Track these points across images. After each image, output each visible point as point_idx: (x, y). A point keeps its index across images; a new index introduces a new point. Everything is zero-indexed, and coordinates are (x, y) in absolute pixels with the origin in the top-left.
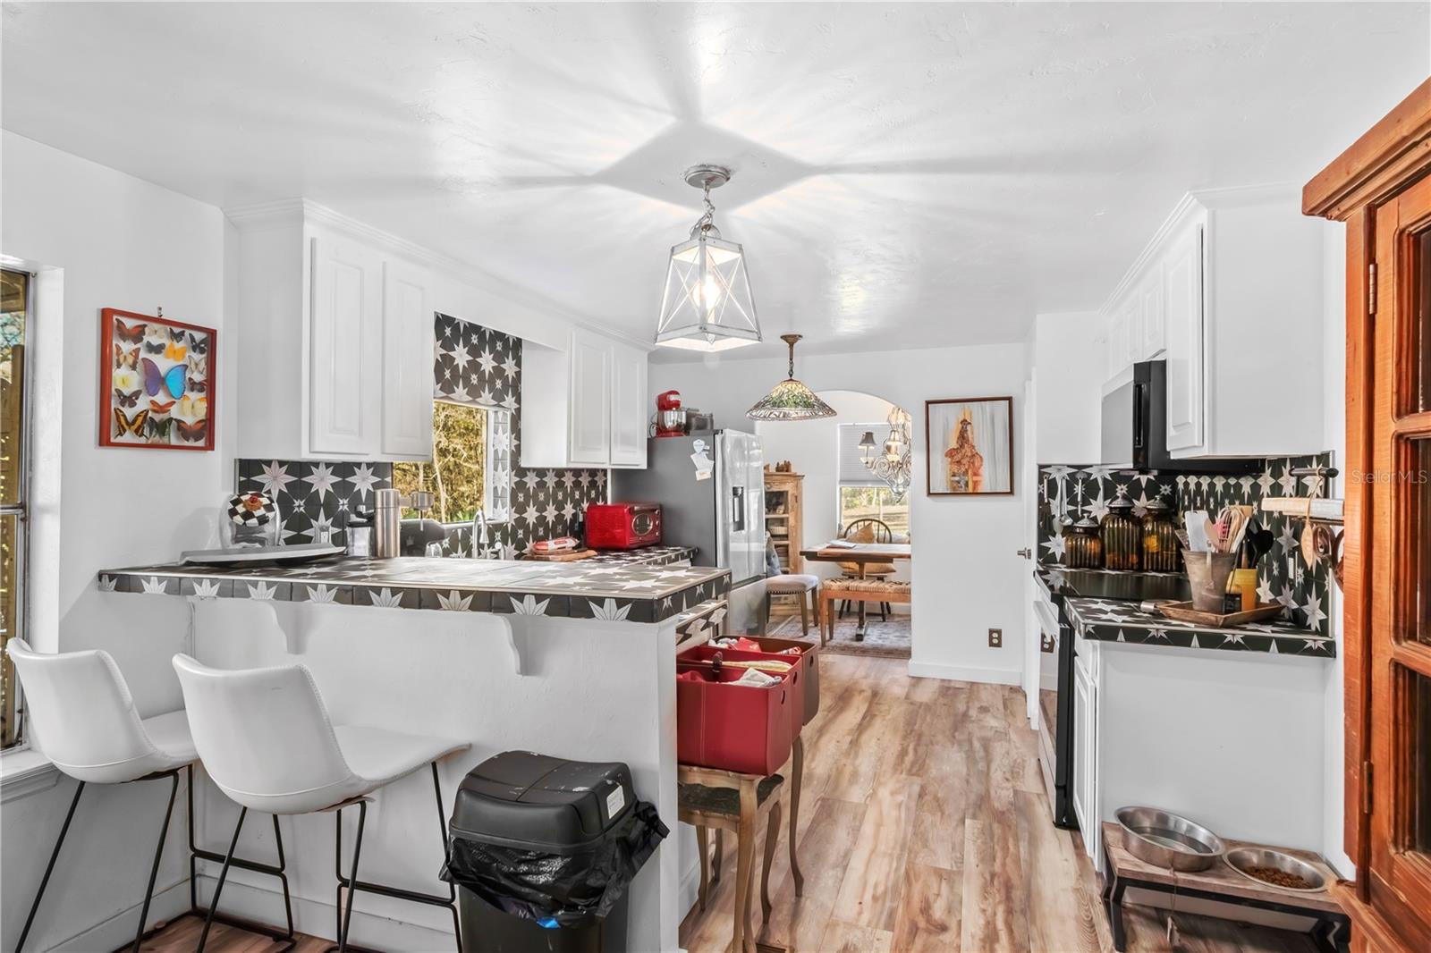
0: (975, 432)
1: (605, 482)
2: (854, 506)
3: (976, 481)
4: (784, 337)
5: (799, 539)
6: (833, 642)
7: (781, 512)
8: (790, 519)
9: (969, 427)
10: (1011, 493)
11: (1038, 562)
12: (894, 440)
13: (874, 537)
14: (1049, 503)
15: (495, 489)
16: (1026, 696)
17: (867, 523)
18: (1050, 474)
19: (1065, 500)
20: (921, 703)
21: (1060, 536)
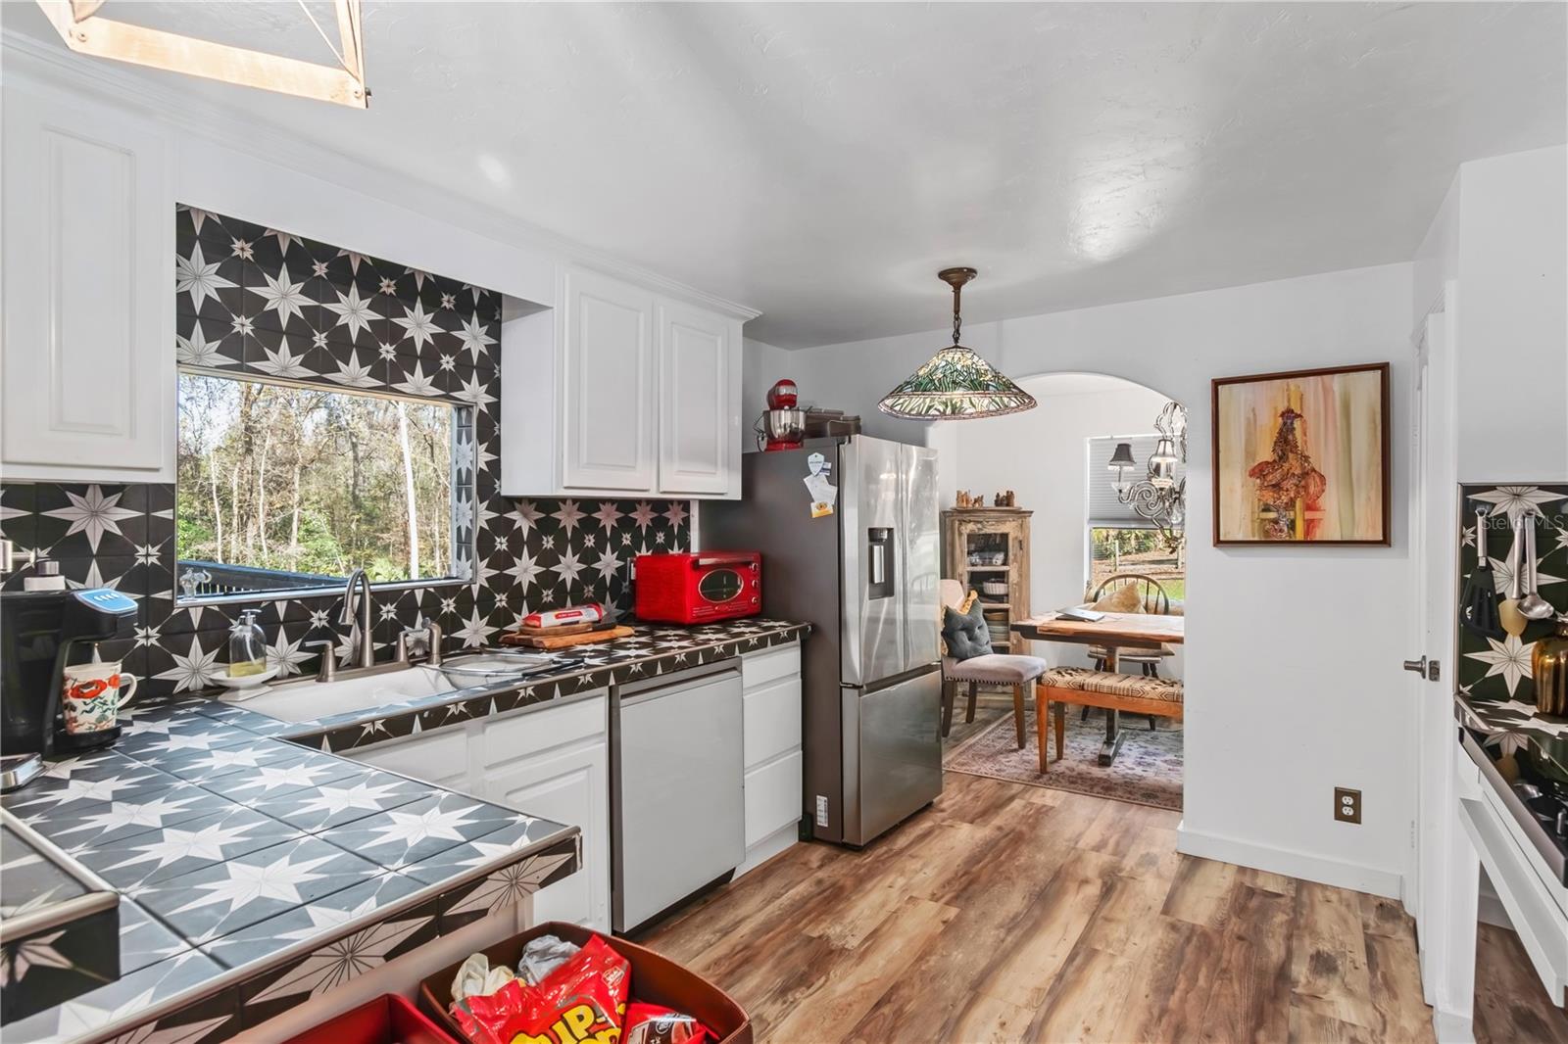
0: (1311, 432)
1: (687, 521)
2: (1148, 549)
3: (1312, 521)
4: (944, 275)
5: (1024, 603)
6: (1062, 766)
7: (1000, 562)
8: (1011, 573)
9: (1297, 424)
10: (1385, 541)
11: (1459, 693)
12: (1164, 454)
13: (1139, 602)
14: (1489, 567)
15: (459, 529)
16: (1414, 932)
17: (1130, 580)
18: (1494, 505)
19: (1533, 562)
20: (1193, 928)
21: (1518, 640)
